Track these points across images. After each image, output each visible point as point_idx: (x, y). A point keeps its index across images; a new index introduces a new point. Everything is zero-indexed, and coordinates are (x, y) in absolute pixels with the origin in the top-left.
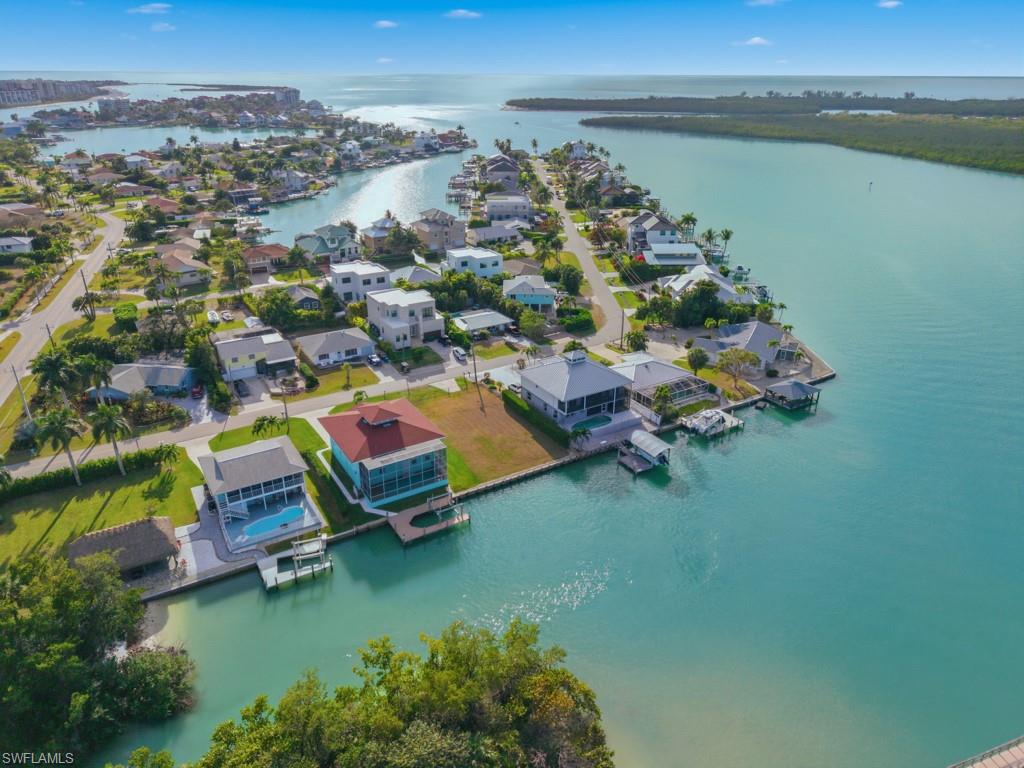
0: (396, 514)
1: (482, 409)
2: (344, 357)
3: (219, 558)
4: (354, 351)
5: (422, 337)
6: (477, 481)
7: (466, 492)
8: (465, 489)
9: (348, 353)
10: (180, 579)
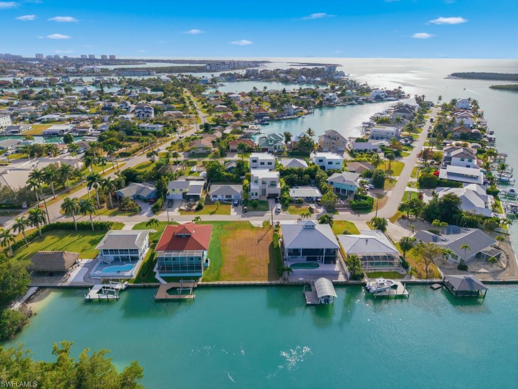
0: (166, 283)
1: (259, 241)
2: (225, 198)
3: (84, 278)
4: (230, 196)
5: (267, 196)
6: (217, 279)
7: (206, 283)
8: (208, 281)
9: (227, 196)
10: (64, 282)
